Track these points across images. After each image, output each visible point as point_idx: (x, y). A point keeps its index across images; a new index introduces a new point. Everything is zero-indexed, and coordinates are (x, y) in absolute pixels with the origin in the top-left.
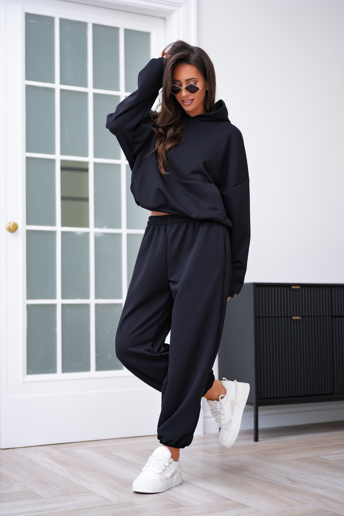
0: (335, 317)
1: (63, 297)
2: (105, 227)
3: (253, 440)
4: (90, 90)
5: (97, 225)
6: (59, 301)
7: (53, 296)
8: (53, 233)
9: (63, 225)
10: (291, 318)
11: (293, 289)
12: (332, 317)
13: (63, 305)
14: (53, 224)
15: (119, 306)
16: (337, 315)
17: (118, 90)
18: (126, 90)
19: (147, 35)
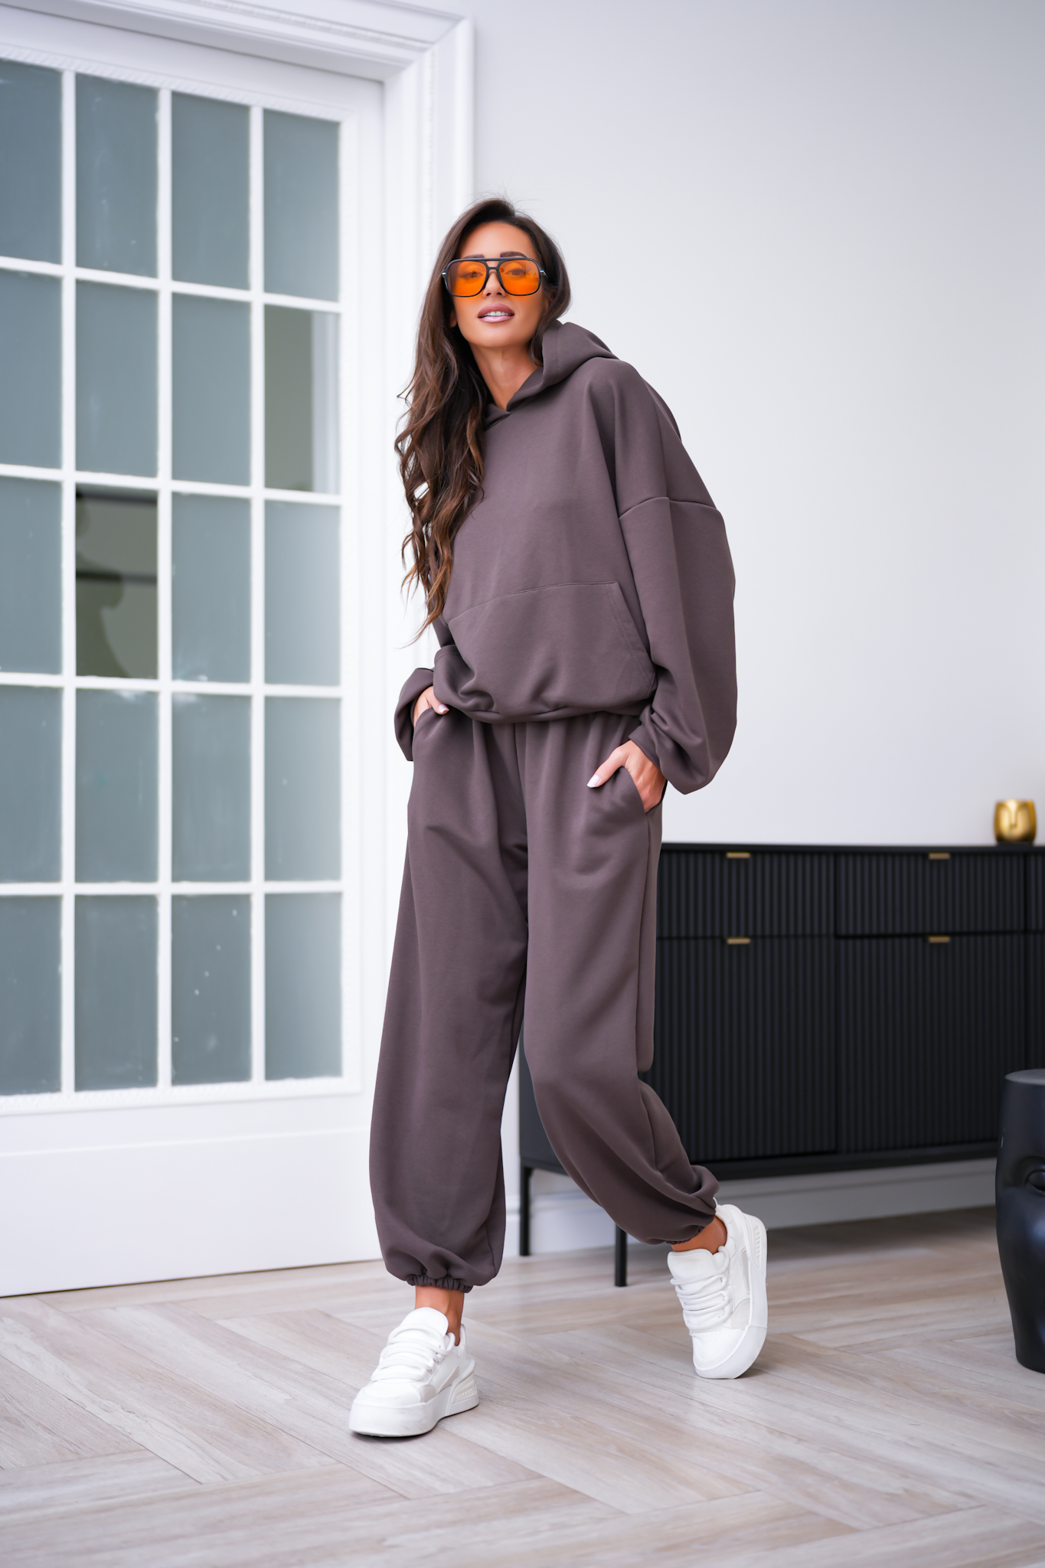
0: (847, 937)
1: (80, 877)
2: (204, 678)
3: (612, 1281)
4: (165, 285)
5: (178, 673)
6: (67, 888)
7: (54, 876)
8: (55, 693)
9: (82, 670)
10: (723, 941)
11: (731, 860)
12: (838, 937)
13: (80, 899)
14: (55, 668)
15: (242, 901)
16: (851, 931)
17: (243, 284)
18: (269, 288)
19: (329, 130)
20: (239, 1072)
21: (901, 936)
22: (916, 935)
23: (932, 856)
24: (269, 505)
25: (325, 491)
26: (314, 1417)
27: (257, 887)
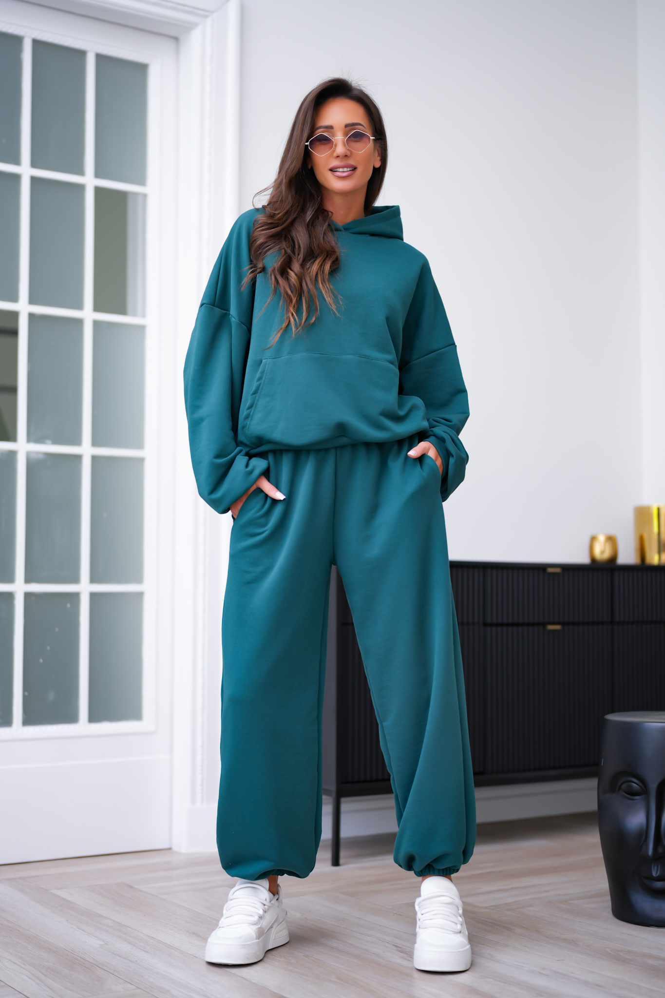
0: (491, 625)
2: (49, 442)
3: (330, 862)
4: (26, 170)
5: (32, 437)
12: (486, 625)
15: (74, 597)
16: (495, 621)
17: (81, 172)
18: (98, 174)
19: (141, 69)
20: (71, 717)
21: (528, 624)
22: (538, 624)
23: (550, 570)
24: (96, 324)
25: (135, 315)
26: (120, 956)
27: (84, 588)
